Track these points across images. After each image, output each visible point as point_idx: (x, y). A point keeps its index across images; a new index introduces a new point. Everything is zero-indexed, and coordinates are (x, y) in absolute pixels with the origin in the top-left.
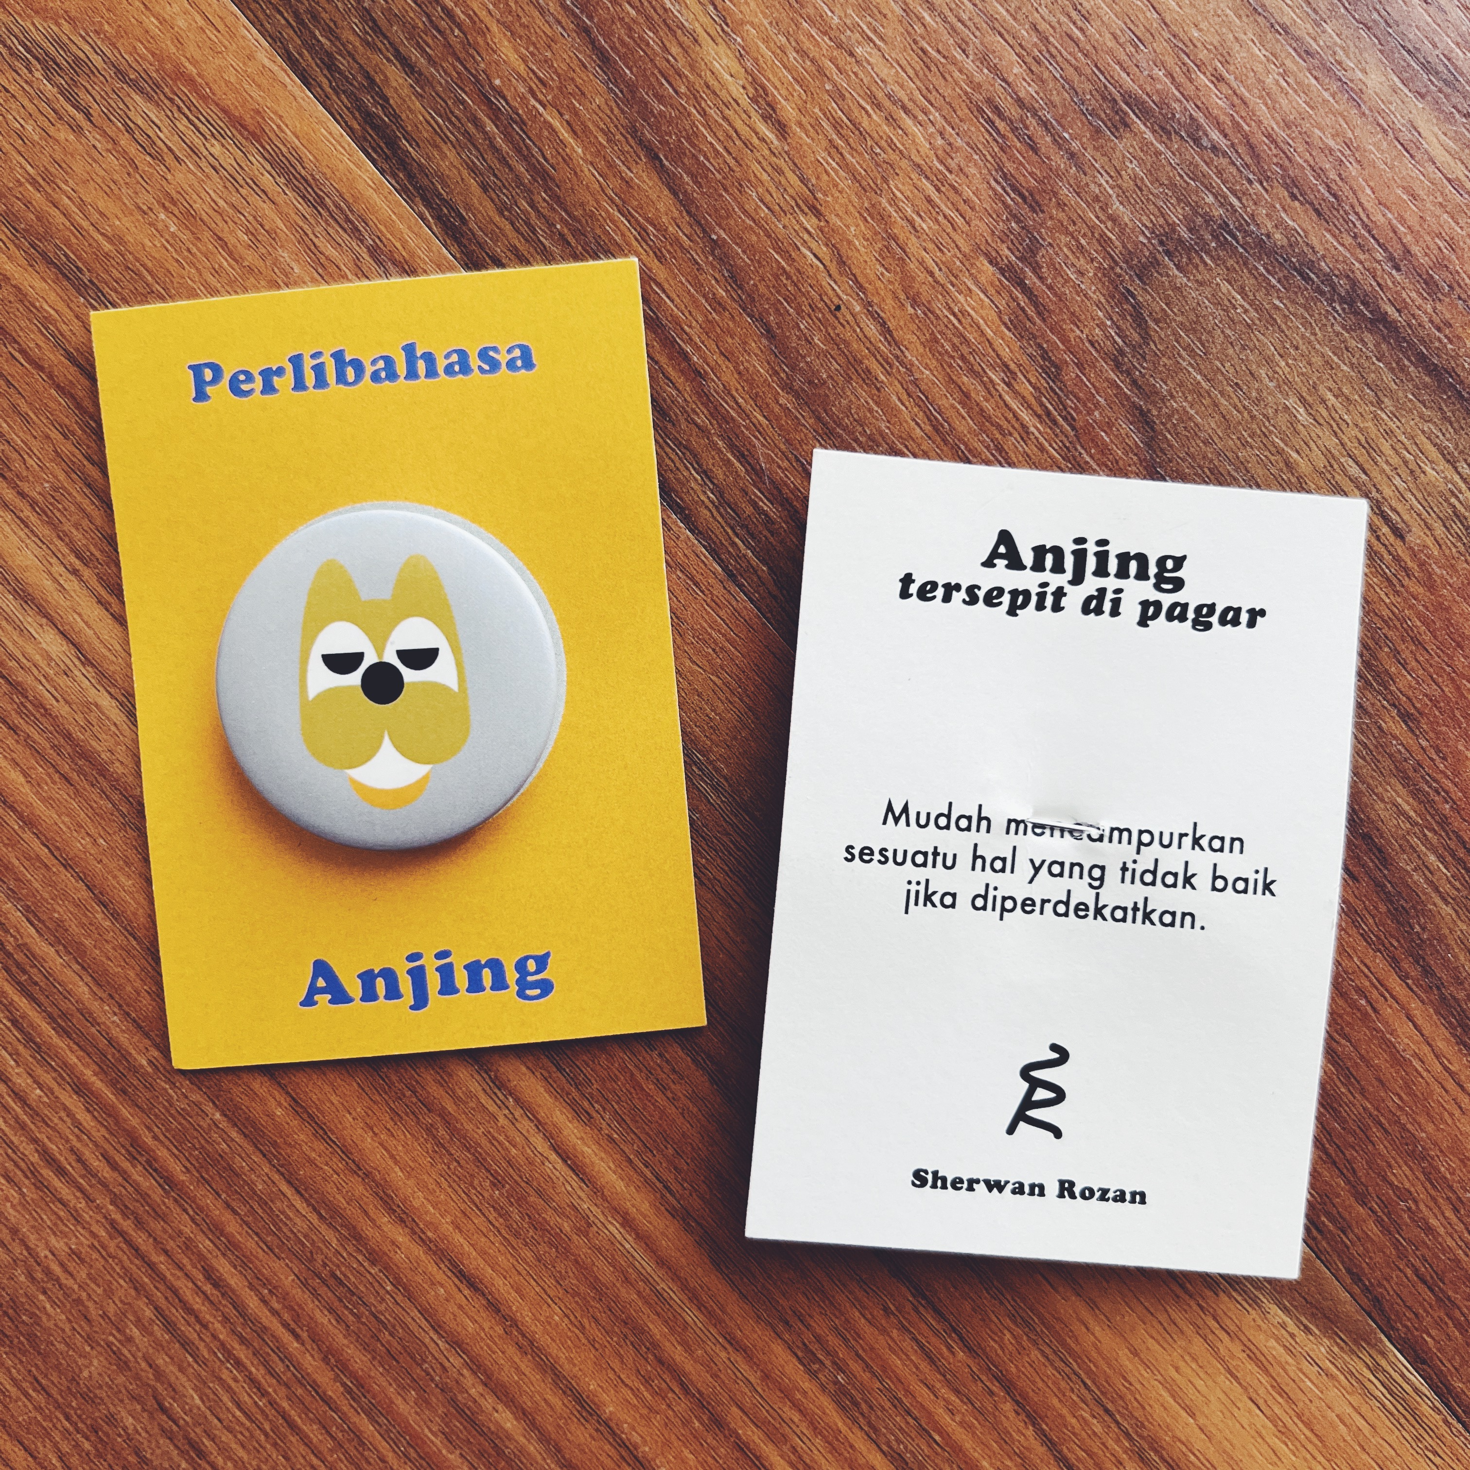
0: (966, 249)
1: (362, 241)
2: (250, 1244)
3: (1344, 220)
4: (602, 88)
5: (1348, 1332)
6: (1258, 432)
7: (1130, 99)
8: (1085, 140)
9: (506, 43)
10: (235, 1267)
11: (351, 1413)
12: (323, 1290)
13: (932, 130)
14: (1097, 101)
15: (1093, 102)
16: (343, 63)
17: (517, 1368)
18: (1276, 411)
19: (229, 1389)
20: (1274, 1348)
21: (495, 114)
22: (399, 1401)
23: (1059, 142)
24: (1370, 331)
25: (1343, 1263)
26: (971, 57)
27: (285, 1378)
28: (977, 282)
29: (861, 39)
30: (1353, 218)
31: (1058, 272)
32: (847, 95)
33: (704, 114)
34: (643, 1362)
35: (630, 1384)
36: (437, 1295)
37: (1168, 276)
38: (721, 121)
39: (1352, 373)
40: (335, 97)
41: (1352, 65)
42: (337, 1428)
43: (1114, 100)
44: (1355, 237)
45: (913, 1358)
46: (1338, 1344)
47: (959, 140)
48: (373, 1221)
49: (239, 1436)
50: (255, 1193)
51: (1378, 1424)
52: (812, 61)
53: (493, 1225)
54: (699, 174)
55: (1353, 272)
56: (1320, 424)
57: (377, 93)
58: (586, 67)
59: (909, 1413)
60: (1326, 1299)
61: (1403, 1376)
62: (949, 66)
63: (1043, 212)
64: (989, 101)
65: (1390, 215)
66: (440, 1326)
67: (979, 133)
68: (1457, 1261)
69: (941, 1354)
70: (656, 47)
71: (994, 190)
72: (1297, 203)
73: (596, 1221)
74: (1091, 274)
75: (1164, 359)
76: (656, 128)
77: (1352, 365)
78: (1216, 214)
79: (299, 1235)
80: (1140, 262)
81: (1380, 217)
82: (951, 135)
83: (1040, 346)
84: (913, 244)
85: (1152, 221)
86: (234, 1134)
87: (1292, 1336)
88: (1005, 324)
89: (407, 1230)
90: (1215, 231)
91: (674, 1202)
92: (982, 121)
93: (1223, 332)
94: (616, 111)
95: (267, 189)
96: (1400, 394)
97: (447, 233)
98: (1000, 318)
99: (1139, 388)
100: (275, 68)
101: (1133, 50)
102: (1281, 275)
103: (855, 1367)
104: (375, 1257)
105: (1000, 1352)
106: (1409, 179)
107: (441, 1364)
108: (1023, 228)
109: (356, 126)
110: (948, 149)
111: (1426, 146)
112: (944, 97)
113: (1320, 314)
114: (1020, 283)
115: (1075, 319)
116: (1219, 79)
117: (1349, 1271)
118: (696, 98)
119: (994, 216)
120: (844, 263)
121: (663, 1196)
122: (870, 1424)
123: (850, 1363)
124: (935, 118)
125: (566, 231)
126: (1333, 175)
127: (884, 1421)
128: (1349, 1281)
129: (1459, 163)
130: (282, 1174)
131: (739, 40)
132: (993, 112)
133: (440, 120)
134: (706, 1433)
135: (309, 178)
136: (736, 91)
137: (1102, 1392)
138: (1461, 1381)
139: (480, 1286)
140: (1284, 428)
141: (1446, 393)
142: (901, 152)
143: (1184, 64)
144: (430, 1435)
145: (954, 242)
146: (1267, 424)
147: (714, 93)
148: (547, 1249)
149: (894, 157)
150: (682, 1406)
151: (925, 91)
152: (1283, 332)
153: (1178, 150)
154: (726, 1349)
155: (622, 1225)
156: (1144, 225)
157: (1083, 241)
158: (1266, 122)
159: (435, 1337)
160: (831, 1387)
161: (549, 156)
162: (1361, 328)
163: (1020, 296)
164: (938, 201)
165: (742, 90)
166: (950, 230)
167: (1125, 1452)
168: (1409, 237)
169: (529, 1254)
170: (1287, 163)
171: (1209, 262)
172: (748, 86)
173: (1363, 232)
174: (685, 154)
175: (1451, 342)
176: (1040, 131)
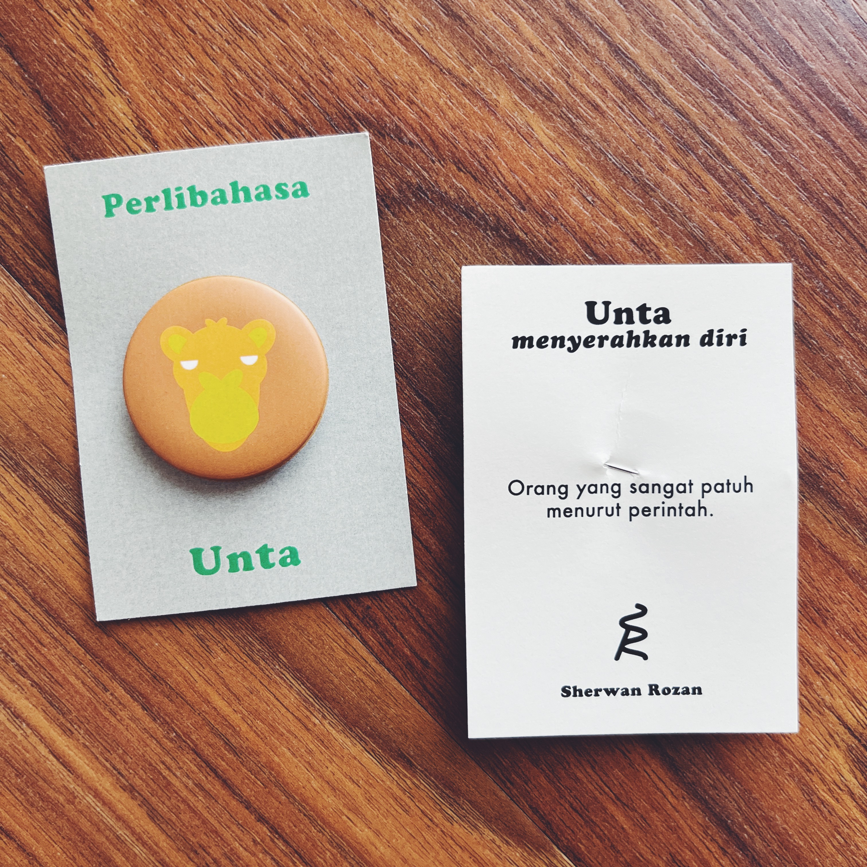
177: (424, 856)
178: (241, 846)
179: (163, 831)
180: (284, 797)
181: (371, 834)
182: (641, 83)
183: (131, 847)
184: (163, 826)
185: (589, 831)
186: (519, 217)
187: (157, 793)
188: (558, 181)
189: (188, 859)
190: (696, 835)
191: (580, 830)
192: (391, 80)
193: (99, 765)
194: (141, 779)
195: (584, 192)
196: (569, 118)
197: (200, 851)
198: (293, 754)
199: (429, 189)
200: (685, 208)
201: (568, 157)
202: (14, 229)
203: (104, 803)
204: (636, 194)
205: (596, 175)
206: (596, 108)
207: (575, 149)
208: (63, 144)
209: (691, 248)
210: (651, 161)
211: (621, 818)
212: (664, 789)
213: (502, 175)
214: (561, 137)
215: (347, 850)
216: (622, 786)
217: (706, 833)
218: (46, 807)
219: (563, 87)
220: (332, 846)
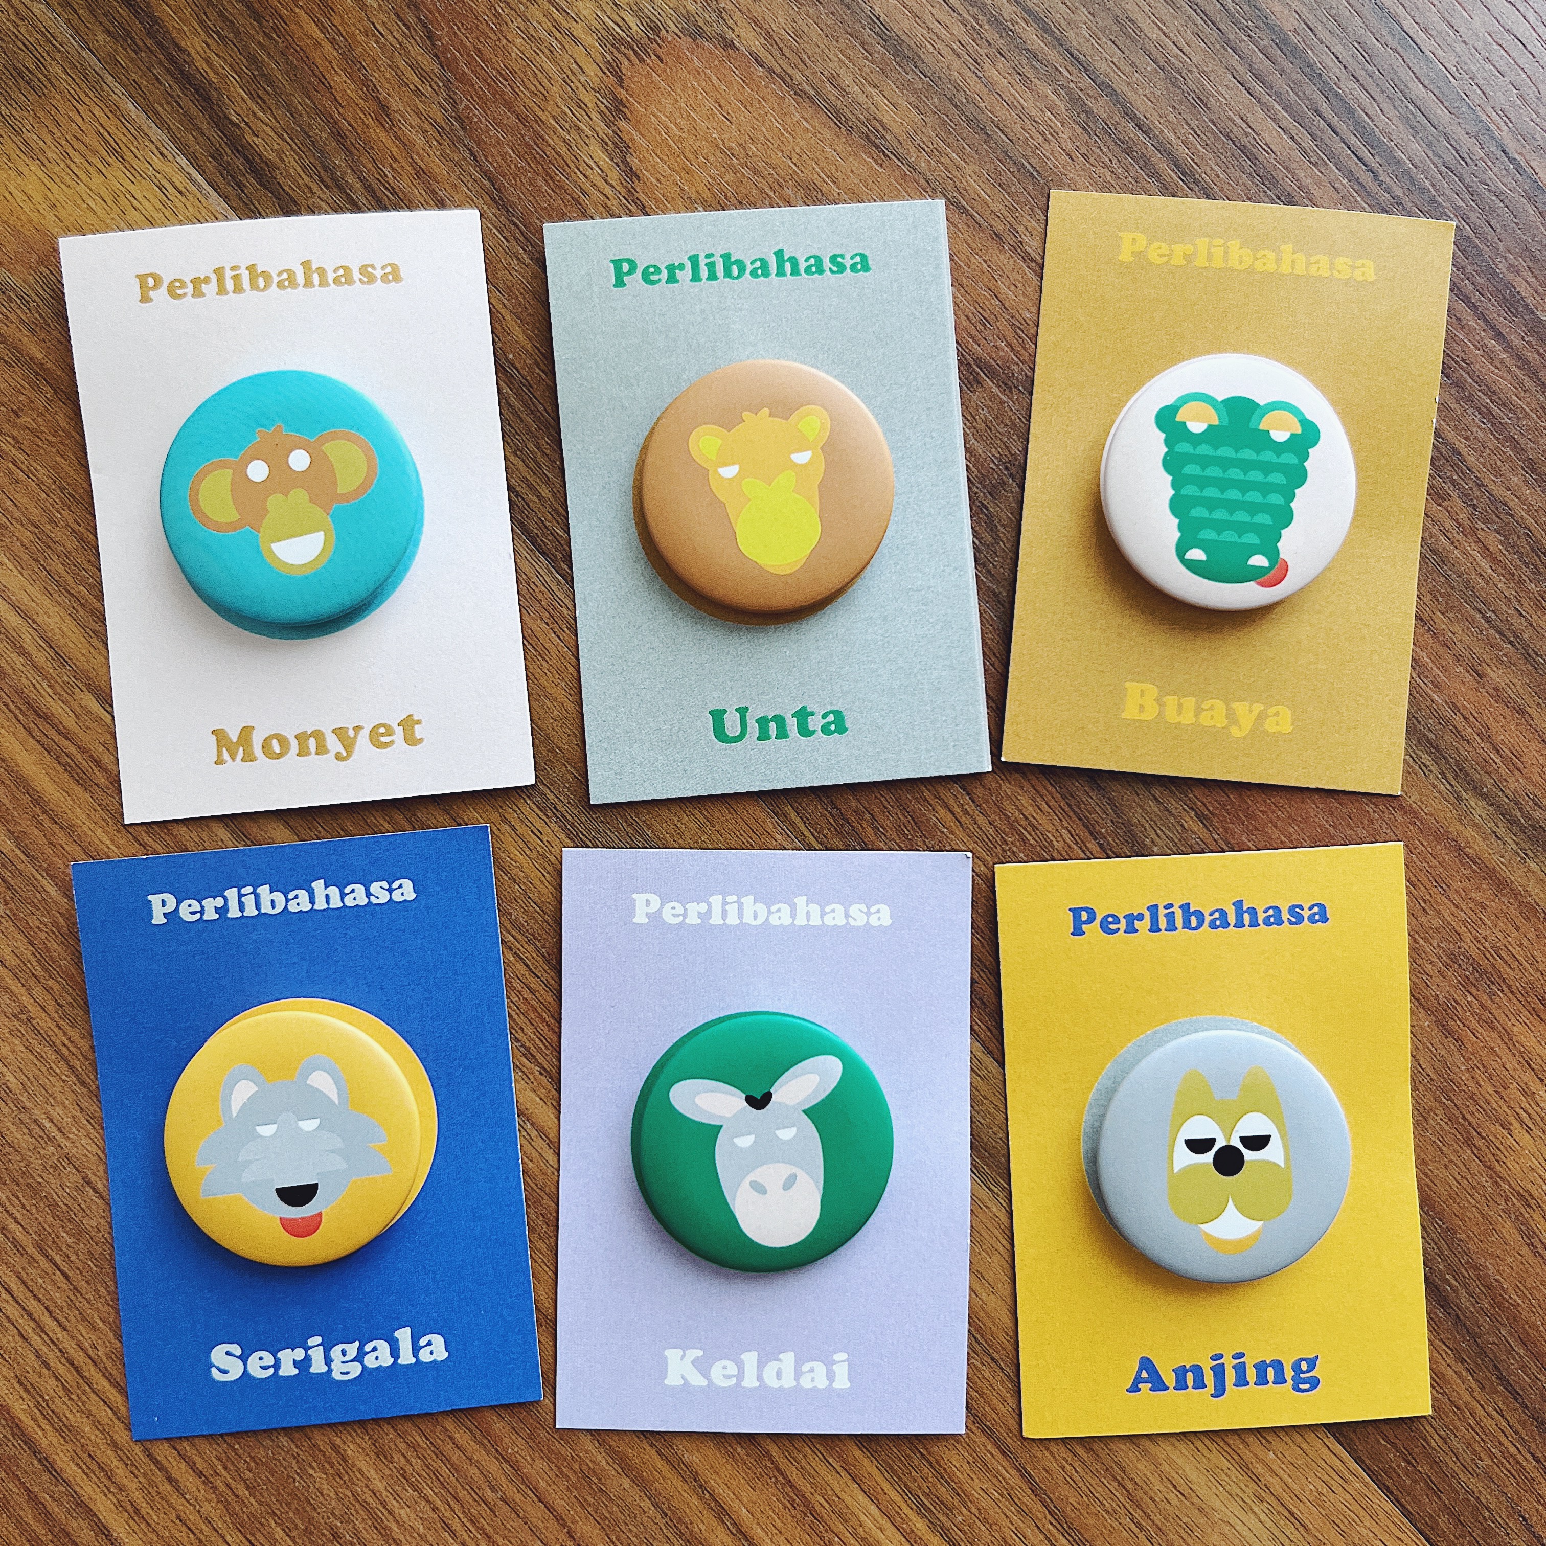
7: (980, 364)
9: (517, 328)
21: (509, 380)
37: (1013, 492)
43: (969, 364)
80: (991, 482)
85: (999, 452)
101: (982, 328)
137: (989, 1345)
143: (1020, 337)
156: (993, 455)
167: (1008, 1392)
169: (543, 1246)
192: (1021, 319)
202: (540, 491)
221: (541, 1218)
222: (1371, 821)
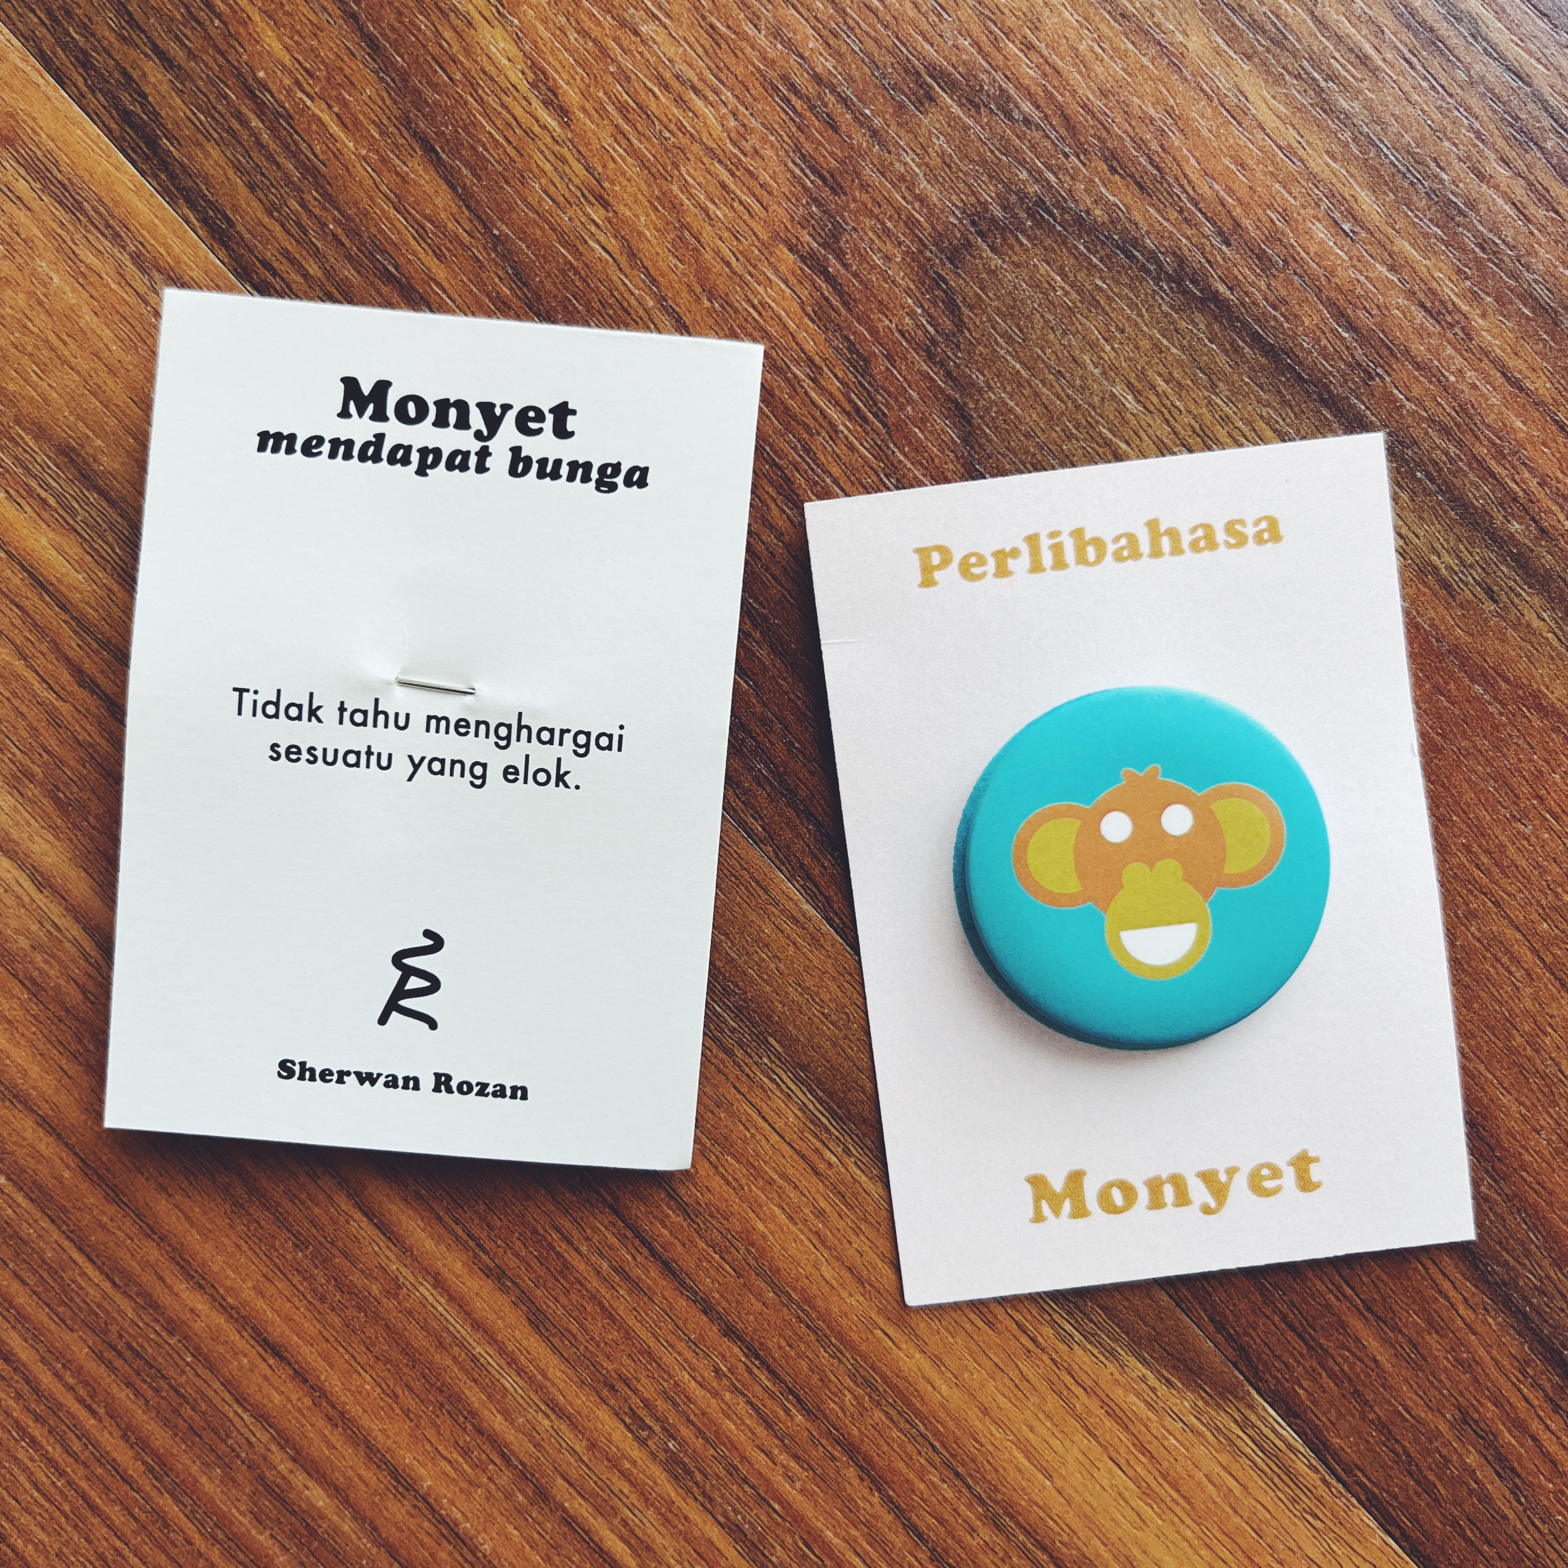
0: (764, 237)
1: (123, 247)
2: (41, 1315)
3: (1169, 193)
4: (372, 77)
5: (1214, 1385)
6: (1084, 422)
7: (934, 71)
8: (887, 116)
9: (270, 33)
10: (26, 1340)
11: (154, 1494)
12: (119, 1363)
13: (724, 110)
14: (899, 75)
15: (895, 76)
16: (99, 59)
17: (328, 1442)
18: (1103, 399)
19: (25, 1469)
20: (1135, 1404)
21: (260, 108)
22: (204, 1480)
23: (861, 120)
24: (1200, 311)
25: (1205, 1311)
26: (763, 32)
27: (82, 1457)
28: (776, 271)
29: (645, 17)
30: (1177, 190)
31: (863, 258)
32: (633, 76)
33: (481, 101)
34: (461, 1432)
35: (449, 1456)
36: (241, 1367)
37: (981, 258)
38: (500, 109)
39: (1183, 357)
40: (90, 96)
41: (1172, 27)
42: (140, 1509)
43: (918, 72)
44: (1181, 212)
45: (748, 1422)
46: (1202, 1398)
47: (753, 120)
48: (169, 1288)
49: (38, 1518)
50: (44, 1261)
51: (1250, 1485)
52: (594, 41)
53: (298, 1290)
54: (478, 166)
55: (1180, 249)
56: (1150, 412)
57: (135, 91)
58: (354, 56)
59: (745, 1480)
60: (1189, 1350)
61: (1274, 1431)
62: (740, 43)
63: (845, 194)
64: (785, 78)
65: (1216, 187)
66: (245, 1399)
67: (775, 114)
68: (1328, 1306)
69: (777, 1417)
70: (428, 33)
71: (792, 172)
72: (1117, 177)
73: (407, 1283)
74: (898, 260)
75: (980, 348)
76: (431, 119)
77: (1182, 348)
78: (1031, 190)
79: (92, 1304)
80: (951, 244)
81: (1206, 188)
82: (744, 115)
83: (846, 338)
84: (708, 234)
85: (962, 200)
86: (20, 1199)
87: (1153, 1390)
88: (808, 315)
89: (206, 1296)
90: (1030, 209)
91: (488, 1261)
92: (777, 99)
93: (1042, 316)
94: (388, 101)
95: (22, 195)
96: (1236, 377)
97: (214, 237)
98: (803, 310)
99: (954, 379)
100: (28, 69)
101: (936, 19)
102: (1103, 253)
103: (685, 1432)
104: (173, 1326)
105: (840, 1414)
106: (1236, 148)
107: (247, 1439)
108: (824, 212)
109: (113, 126)
110: (742, 130)
111: (1254, 111)
112: (736, 76)
113: (1146, 294)
114: (824, 272)
115: (883, 308)
116: (1028, 47)
117: (1211, 1320)
118: (472, 85)
119: (793, 200)
120: (634, 255)
121: (476, 1256)
122: (704, 1493)
123: (682, 1428)
124: (727, 98)
125: (339, 231)
126: (1155, 146)
127: (720, 1490)
128: (1211, 1329)
129: (1290, 129)
130: (72, 1240)
131: (516, 21)
132: (789, 90)
133: (202, 118)
134: (530, 1507)
135: (66, 182)
136: (515, 76)
137: (951, 1455)
138: (1338, 1436)
139: (285, 1354)
140: (1112, 417)
141: (1285, 377)
142: (691, 135)
143: (991, 32)
144: (237, 1515)
145: (752, 229)
146: (1093, 413)
147: (491, 78)
148: (356, 1314)
149: (685, 141)
150: (505, 1478)
151: (716, 71)
152: (1107, 314)
153: (987, 124)
154: (548, 1417)
155: (434, 1287)
156: (954, 205)
157: (889, 224)
158: (1080, 91)
159: (240, 1411)
160: (662, 1456)
161: (318, 152)
162: (1191, 308)
163: (824, 285)
164: (733, 187)
165: (520, 75)
166: (746, 217)
167: (979, 1518)
168: (1239, 210)
169: (337, 1319)
170: (1105, 135)
171: (1025, 242)
172: (527, 71)
173: (1189, 205)
174: (462, 145)
175: (1287, 320)
176: (840, 108)
177: (1018, 1403)
178: (694, 1378)
179: (555, 1350)
180: (771, 1295)
181: (926, 1365)
182: (1445, 18)
183: (497, 1376)
184: (556, 1341)
185: (1314, 1364)
186: (1219, 258)
187: (545, 1282)
188: (1291, 194)
189: (598, 1400)
190: (1506, 1375)
191: (1299, 1363)
193: (442, 1231)
194: (517, 1256)
195: (1337, 215)
196: (1314, 79)
197: (620, 1386)
198: (791, 1218)
199: (1057, 205)
200: (1520, 246)
201: (1310, 151)
202: (307, 267)
203: (451, 1298)
204: (1431, 220)
205: (1360, 186)
206: (1364, 60)
207: (1323, 136)
208: (398, 113)
209: (1528, 319)
210: (1460, 160)
211: (1373, 1344)
212: (1452, 1293)
213: (1189, 182)
214: (1298, 114)
215: (881, 1389)
216: (1376, 1287)
217: (1523, 1372)
218: (347, 1304)
219: (1304, 21)
220: (855, 1382)
221: (333, 1282)
222: (1496, 727)
